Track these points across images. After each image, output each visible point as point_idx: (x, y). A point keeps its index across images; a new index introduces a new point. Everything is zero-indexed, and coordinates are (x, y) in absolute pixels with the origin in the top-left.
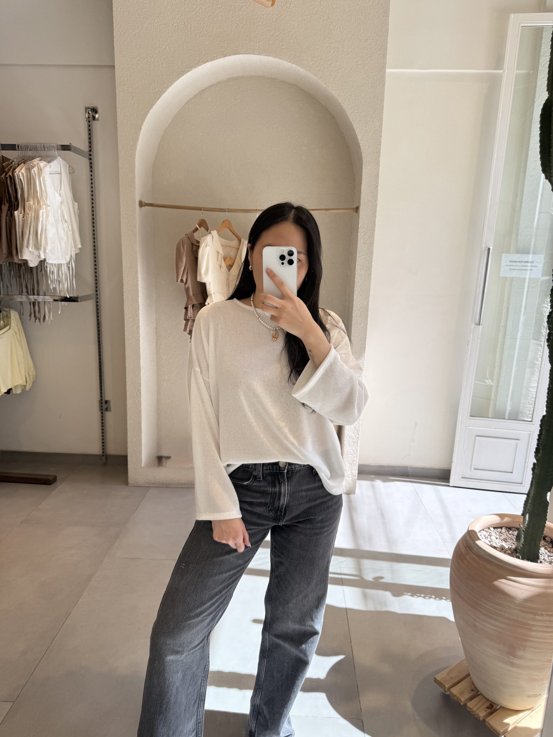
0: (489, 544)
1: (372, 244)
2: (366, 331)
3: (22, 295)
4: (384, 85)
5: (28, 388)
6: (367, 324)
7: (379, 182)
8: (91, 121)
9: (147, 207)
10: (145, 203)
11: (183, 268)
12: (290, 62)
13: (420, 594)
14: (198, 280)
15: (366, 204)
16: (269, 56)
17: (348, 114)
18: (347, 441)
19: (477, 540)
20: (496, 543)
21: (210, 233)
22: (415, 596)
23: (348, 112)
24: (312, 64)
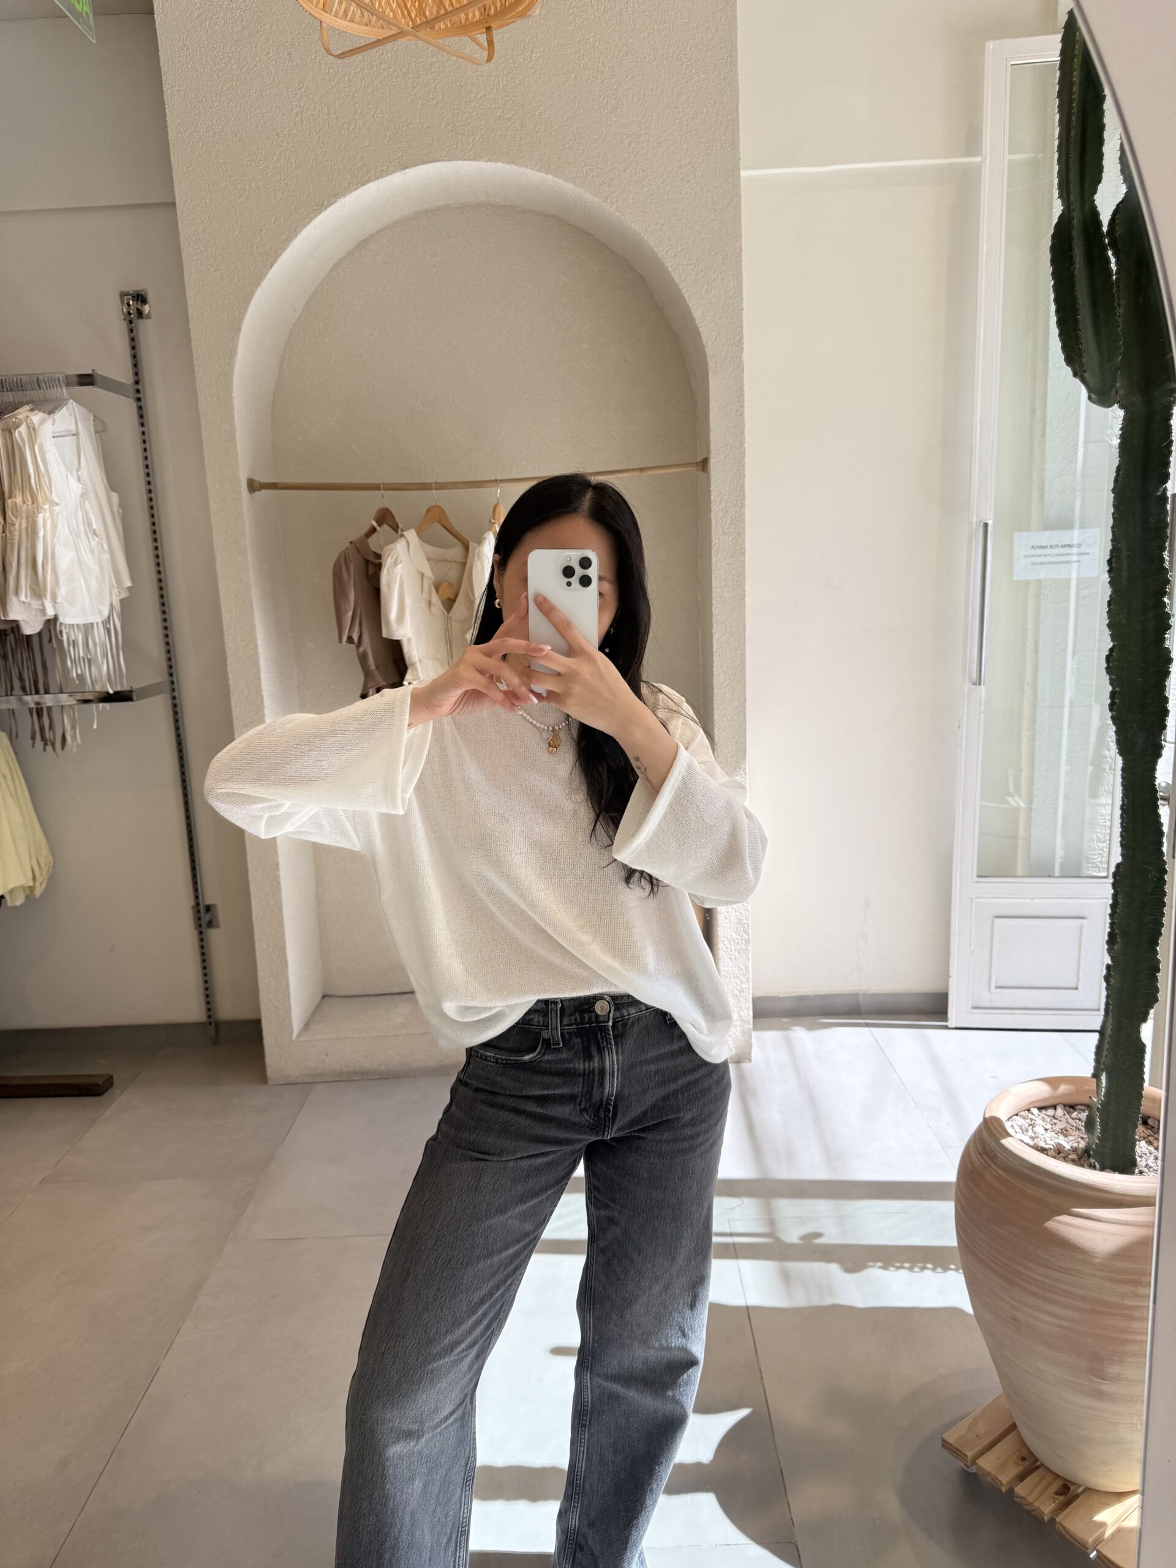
0: (1032, 1143)
1: (740, 534)
2: (745, 716)
3: (11, 695)
4: (740, 205)
5: (38, 893)
6: (745, 700)
7: (745, 405)
8: (134, 321)
9: (264, 492)
10: (260, 482)
11: (350, 614)
12: (540, 170)
13: (902, 1262)
14: (384, 635)
15: (721, 452)
16: (496, 161)
17: (670, 270)
18: (725, 949)
19: (1004, 1138)
20: (1045, 1141)
21: (402, 536)
22: (892, 1269)
23: (669, 265)
24: (587, 171)
